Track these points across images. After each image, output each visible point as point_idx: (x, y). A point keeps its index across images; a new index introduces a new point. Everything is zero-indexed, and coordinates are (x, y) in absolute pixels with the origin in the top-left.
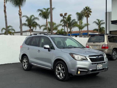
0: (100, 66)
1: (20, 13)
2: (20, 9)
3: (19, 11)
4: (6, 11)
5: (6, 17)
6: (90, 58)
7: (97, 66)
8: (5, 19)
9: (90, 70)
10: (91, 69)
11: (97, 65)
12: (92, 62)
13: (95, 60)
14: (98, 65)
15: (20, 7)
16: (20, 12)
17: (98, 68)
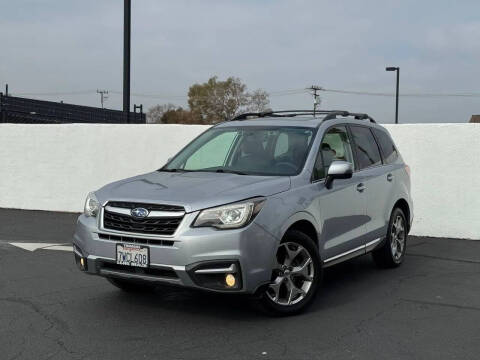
0: (134, 253)
6: (105, 212)
7: (120, 248)
9: (89, 257)
10: (95, 258)
13: (122, 223)
14: (122, 245)
17: (124, 258)
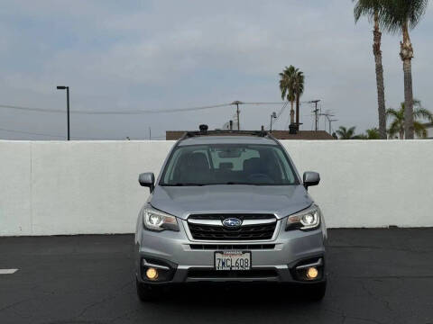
0: (234, 259)
1: (405, 52)
2: (406, 37)
3: (402, 45)
4: (381, 48)
5: (379, 69)
6: (190, 224)
7: (218, 256)
8: (378, 79)
9: (180, 267)
10: (187, 267)
11: (215, 252)
12: (195, 238)
13: (214, 233)
14: (222, 253)
15: (405, 29)
16: (406, 48)
17: (223, 264)
